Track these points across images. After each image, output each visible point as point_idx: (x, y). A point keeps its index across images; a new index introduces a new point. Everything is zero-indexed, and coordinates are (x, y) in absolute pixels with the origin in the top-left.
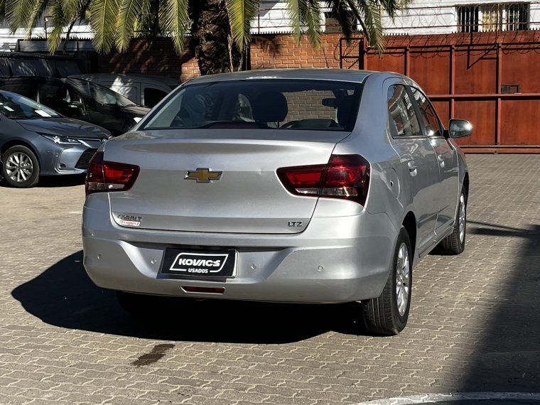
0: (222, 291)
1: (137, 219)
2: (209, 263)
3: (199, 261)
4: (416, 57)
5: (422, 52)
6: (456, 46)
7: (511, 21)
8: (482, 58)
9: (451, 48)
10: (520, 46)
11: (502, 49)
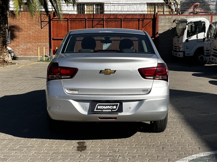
0: (116, 118)
1: (77, 90)
2: (111, 107)
3: (106, 106)
4: (72, 23)
5: (74, 21)
6: (88, 19)
7: (97, 10)
8: (97, 24)
9: (86, 20)
10: (112, 20)
11: (105, 21)
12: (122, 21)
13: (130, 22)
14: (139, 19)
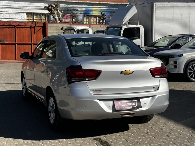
1: (101, 91)
12: (16, 27)
13: (23, 28)
14: (31, 26)
